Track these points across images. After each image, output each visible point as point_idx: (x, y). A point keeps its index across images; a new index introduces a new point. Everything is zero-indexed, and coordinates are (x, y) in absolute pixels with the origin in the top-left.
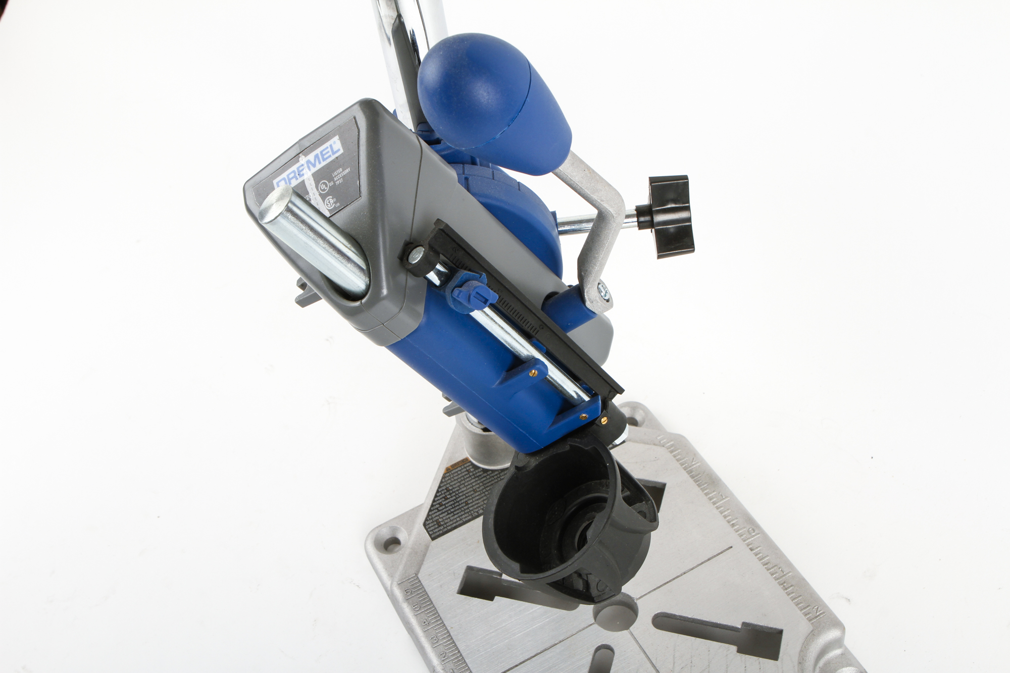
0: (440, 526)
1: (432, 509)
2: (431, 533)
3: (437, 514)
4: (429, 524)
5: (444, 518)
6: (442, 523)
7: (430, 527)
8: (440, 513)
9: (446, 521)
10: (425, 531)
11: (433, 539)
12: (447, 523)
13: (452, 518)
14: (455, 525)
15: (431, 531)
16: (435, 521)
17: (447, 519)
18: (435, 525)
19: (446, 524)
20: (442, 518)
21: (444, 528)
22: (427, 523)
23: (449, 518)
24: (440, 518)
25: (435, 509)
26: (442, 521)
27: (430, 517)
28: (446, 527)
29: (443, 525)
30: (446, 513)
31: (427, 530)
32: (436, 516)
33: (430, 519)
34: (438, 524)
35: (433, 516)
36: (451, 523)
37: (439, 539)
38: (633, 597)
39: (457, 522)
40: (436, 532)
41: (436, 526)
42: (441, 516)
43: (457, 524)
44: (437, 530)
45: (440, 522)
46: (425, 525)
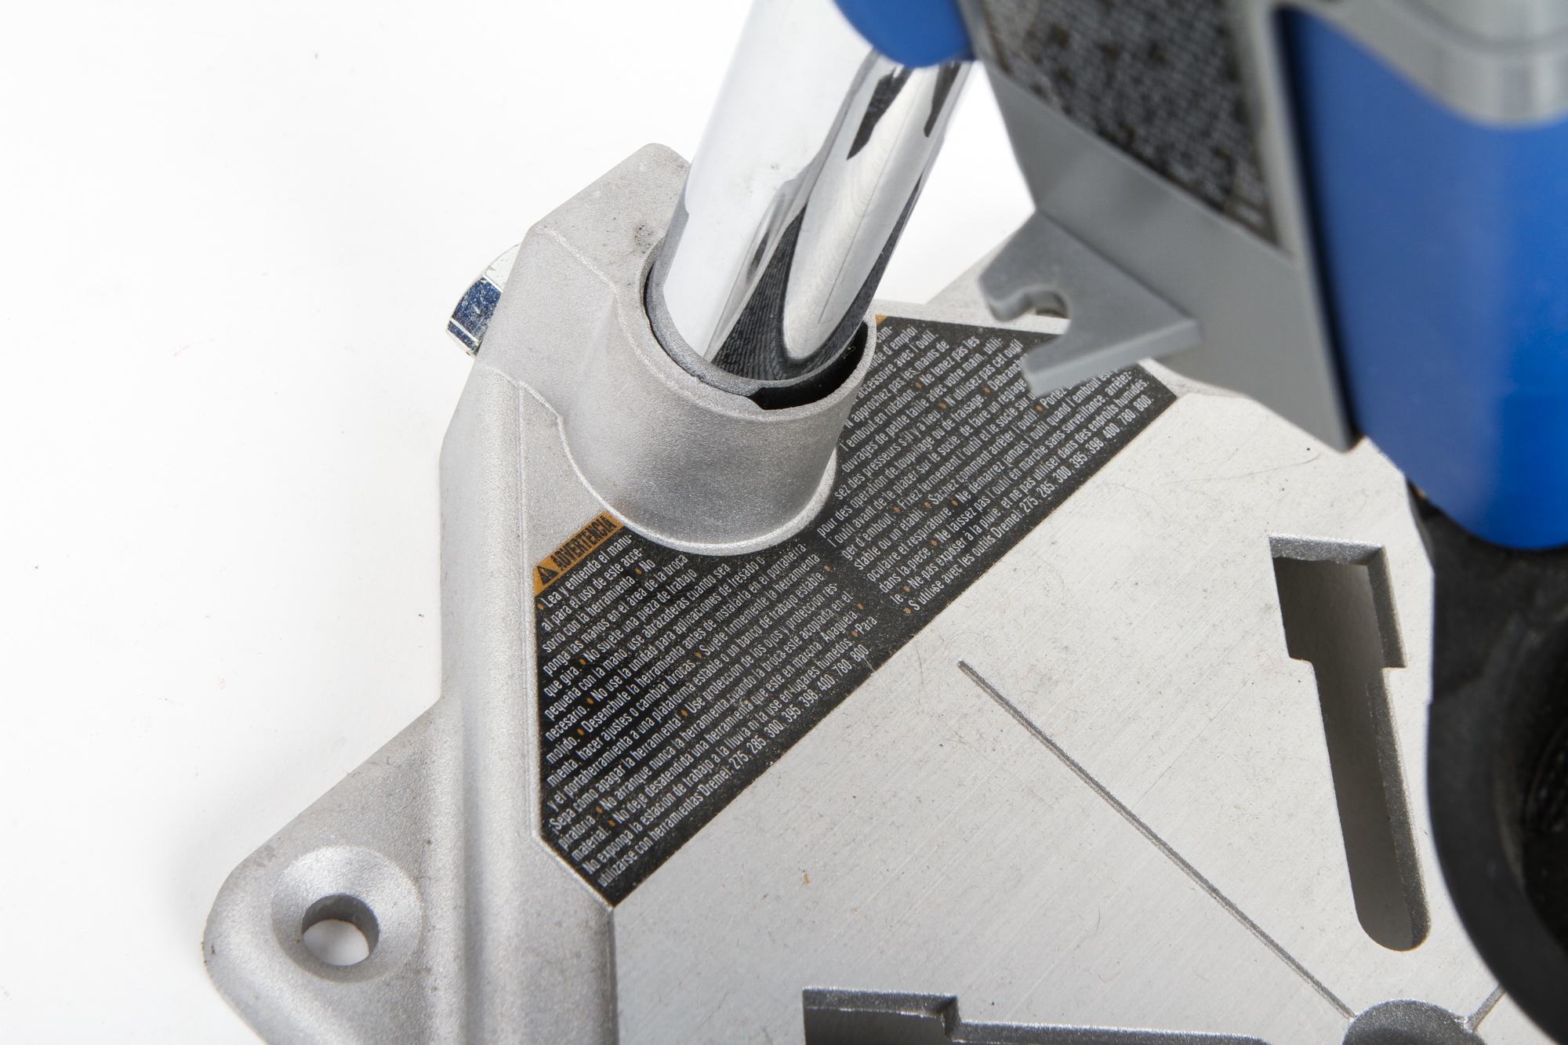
0: (616, 831)
1: (551, 757)
2: (591, 867)
3: (584, 777)
4: (565, 829)
5: (620, 794)
6: (620, 817)
7: (576, 844)
8: (592, 771)
9: (633, 806)
10: (563, 863)
11: (616, 893)
12: (641, 812)
13: (652, 790)
14: (674, 819)
15: (587, 858)
16: (586, 811)
17: (630, 797)
18: (594, 829)
19: (636, 817)
20: (610, 793)
21: (638, 837)
22: (558, 824)
23: (640, 789)
24: (603, 795)
25: (566, 758)
26: (618, 808)
27: (559, 798)
28: (644, 833)
29: (625, 825)
30: (620, 771)
31: (567, 856)
32: (583, 790)
33: (563, 808)
34: (606, 827)
35: (571, 789)
36: (658, 811)
37: (642, 889)
38: (1457, 1013)
39: (678, 803)
40: (612, 861)
41: (602, 834)
42: (603, 786)
43: (684, 811)
44: (611, 851)
45: (608, 814)
46: (549, 835)
